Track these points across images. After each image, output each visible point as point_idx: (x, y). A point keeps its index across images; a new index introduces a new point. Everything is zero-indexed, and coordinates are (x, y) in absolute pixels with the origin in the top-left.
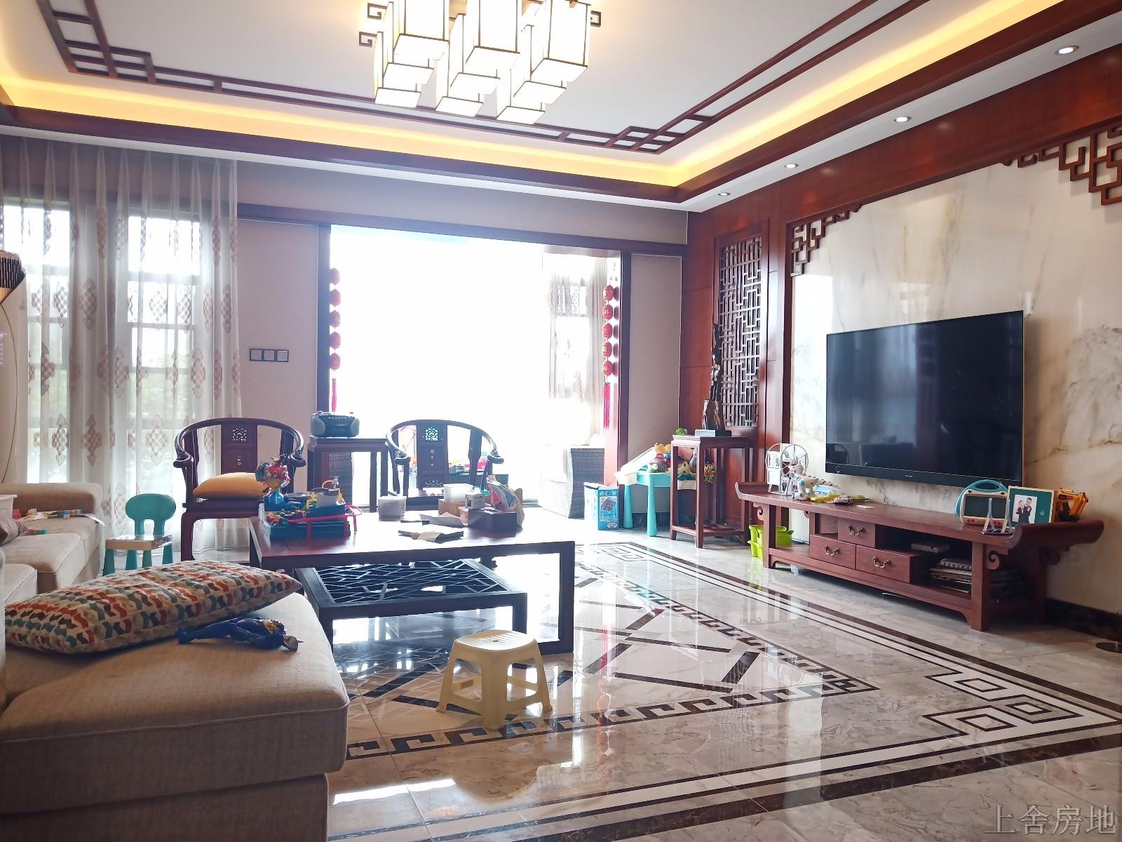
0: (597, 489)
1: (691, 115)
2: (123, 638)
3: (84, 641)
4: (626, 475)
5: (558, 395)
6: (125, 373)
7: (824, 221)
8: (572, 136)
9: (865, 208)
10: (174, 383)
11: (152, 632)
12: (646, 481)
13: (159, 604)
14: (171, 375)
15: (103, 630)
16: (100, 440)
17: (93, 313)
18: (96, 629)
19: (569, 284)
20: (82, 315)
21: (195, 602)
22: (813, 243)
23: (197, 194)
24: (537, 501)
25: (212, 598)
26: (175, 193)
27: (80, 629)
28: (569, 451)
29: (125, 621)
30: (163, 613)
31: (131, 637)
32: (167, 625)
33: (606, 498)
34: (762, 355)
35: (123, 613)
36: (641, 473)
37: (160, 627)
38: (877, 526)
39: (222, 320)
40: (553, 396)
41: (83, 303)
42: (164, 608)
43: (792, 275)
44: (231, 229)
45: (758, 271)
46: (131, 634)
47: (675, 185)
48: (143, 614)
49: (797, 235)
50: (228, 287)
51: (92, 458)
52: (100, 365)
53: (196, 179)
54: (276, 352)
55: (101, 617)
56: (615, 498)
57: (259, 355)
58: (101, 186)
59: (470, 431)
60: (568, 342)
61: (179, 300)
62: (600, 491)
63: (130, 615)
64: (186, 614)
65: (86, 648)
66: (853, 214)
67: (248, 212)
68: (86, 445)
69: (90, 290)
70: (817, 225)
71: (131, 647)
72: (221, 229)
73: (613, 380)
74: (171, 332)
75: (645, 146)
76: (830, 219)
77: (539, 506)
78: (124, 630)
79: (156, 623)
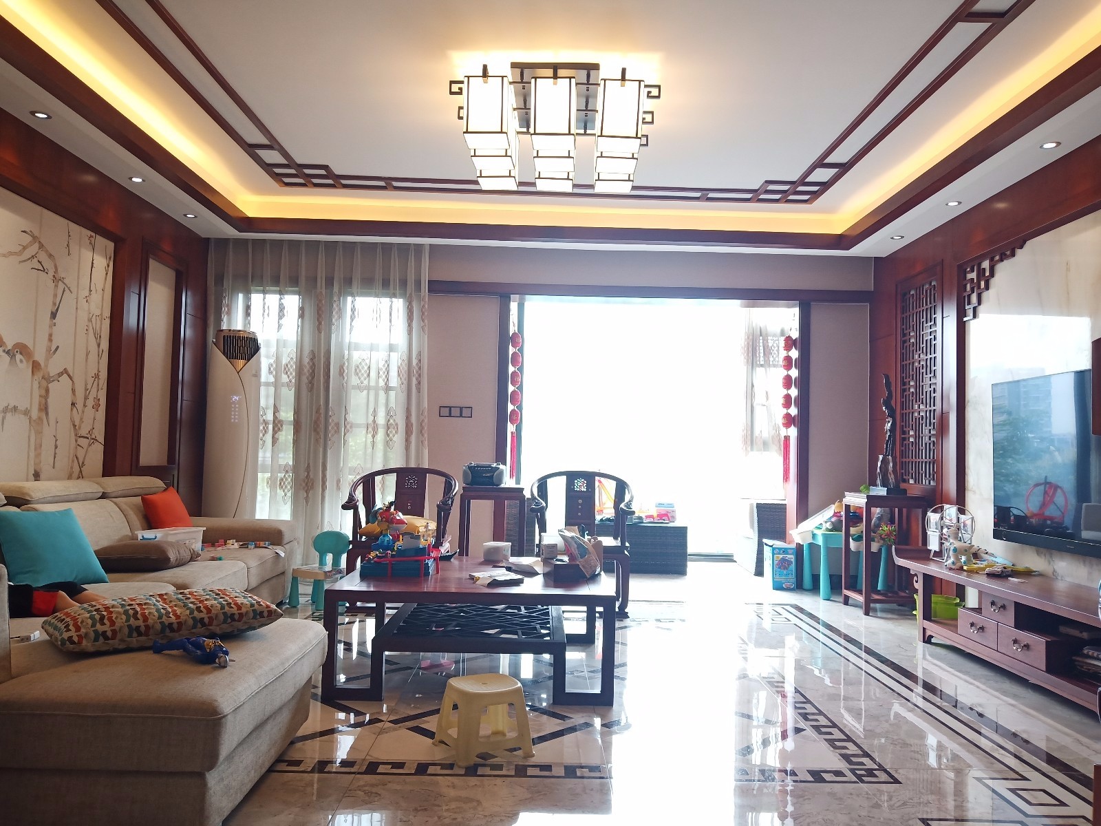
0: (771, 546)
1: (820, 163)
2: (108, 644)
3: (72, 642)
4: (801, 533)
5: (755, 446)
6: (335, 428)
7: (992, 260)
8: (711, 195)
9: (1028, 243)
10: (373, 437)
11: (135, 641)
12: (820, 541)
13: (145, 619)
14: (370, 429)
15: (92, 635)
16: (313, 484)
17: (313, 378)
18: (86, 634)
19: (767, 335)
20: (305, 380)
21: (178, 621)
22: (983, 284)
23: (395, 275)
24: (732, 556)
25: (194, 618)
26: (378, 275)
27: (73, 633)
28: (755, 505)
29: (111, 630)
30: (147, 627)
31: (115, 643)
32: (150, 637)
33: (781, 556)
34: (938, 407)
35: (112, 623)
36: (816, 532)
37: (143, 638)
38: (1017, 605)
39: (414, 381)
40: (749, 449)
41: (306, 370)
42: (148, 623)
43: (965, 319)
44: (422, 303)
45: (934, 316)
46: (116, 641)
47: (839, 232)
48: (129, 626)
49: (969, 276)
50: (419, 354)
51: (307, 499)
52: (315, 422)
53: (395, 262)
54: (461, 409)
55: (93, 625)
56: (792, 557)
57: (448, 411)
58: (321, 274)
59: (615, 482)
60: (767, 393)
61: (381, 366)
62: (774, 549)
63: (117, 627)
64: (168, 630)
65: (73, 649)
66: (1018, 252)
67: (436, 287)
68: (304, 488)
69: (312, 359)
70: (986, 264)
71: (116, 652)
72: (415, 304)
73: (793, 432)
74: (372, 393)
75: (791, 197)
76: (997, 258)
77: (735, 561)
78: (110, 637)
79: (140, 634)
